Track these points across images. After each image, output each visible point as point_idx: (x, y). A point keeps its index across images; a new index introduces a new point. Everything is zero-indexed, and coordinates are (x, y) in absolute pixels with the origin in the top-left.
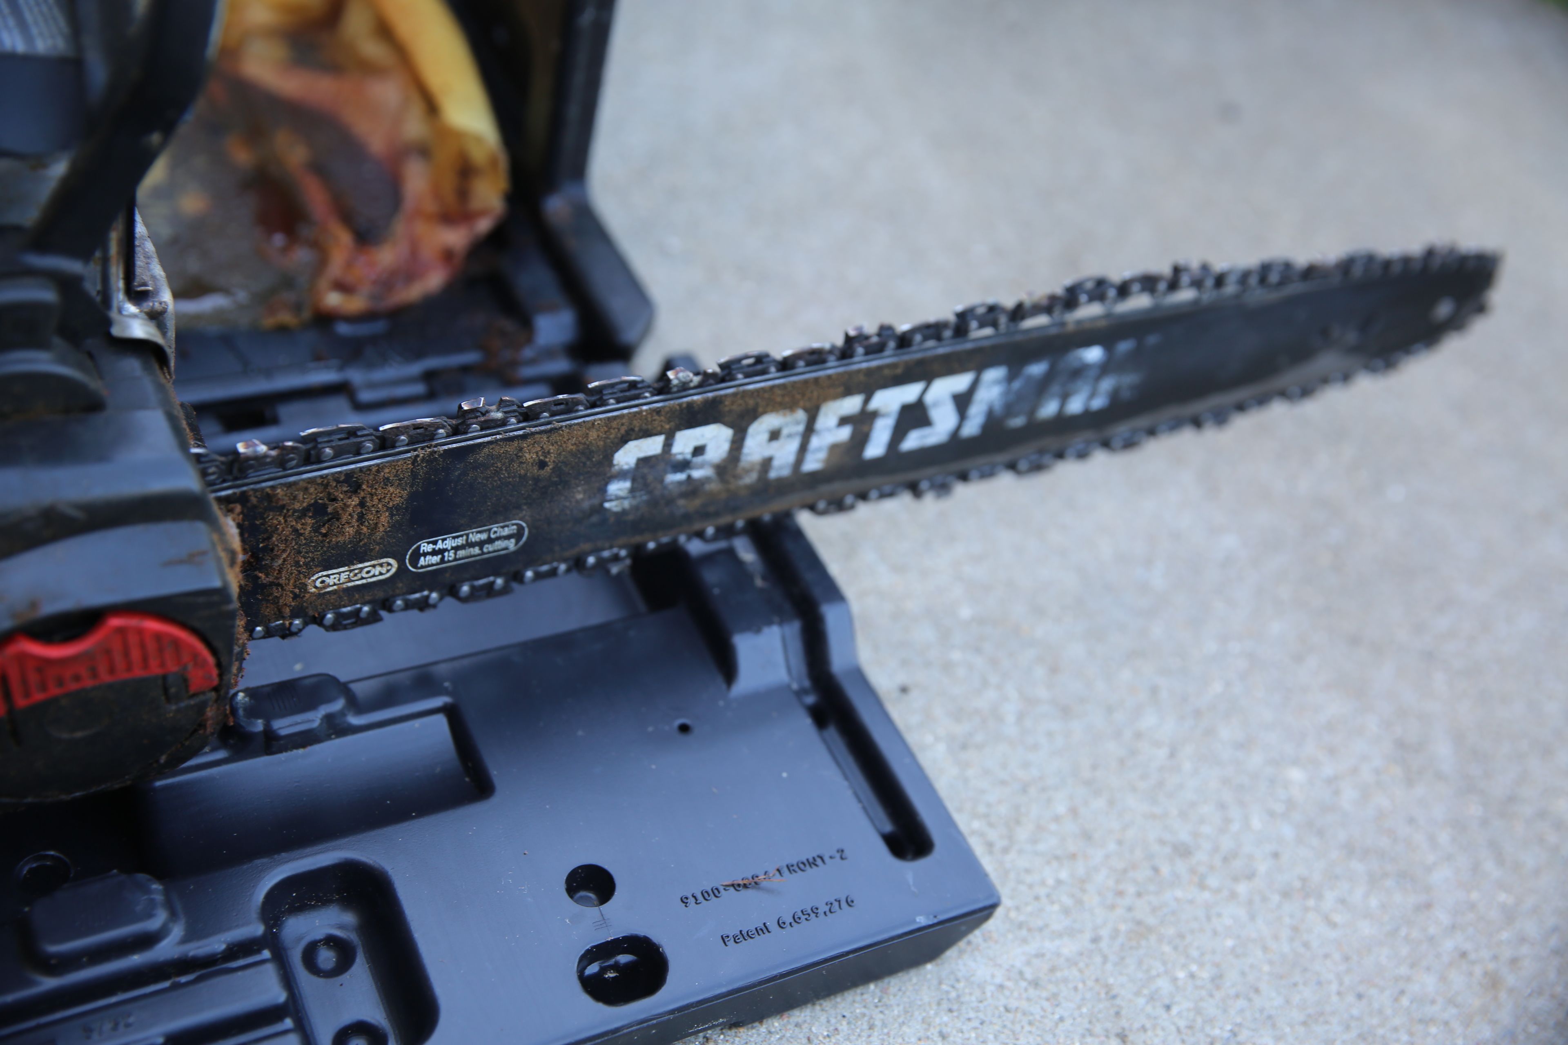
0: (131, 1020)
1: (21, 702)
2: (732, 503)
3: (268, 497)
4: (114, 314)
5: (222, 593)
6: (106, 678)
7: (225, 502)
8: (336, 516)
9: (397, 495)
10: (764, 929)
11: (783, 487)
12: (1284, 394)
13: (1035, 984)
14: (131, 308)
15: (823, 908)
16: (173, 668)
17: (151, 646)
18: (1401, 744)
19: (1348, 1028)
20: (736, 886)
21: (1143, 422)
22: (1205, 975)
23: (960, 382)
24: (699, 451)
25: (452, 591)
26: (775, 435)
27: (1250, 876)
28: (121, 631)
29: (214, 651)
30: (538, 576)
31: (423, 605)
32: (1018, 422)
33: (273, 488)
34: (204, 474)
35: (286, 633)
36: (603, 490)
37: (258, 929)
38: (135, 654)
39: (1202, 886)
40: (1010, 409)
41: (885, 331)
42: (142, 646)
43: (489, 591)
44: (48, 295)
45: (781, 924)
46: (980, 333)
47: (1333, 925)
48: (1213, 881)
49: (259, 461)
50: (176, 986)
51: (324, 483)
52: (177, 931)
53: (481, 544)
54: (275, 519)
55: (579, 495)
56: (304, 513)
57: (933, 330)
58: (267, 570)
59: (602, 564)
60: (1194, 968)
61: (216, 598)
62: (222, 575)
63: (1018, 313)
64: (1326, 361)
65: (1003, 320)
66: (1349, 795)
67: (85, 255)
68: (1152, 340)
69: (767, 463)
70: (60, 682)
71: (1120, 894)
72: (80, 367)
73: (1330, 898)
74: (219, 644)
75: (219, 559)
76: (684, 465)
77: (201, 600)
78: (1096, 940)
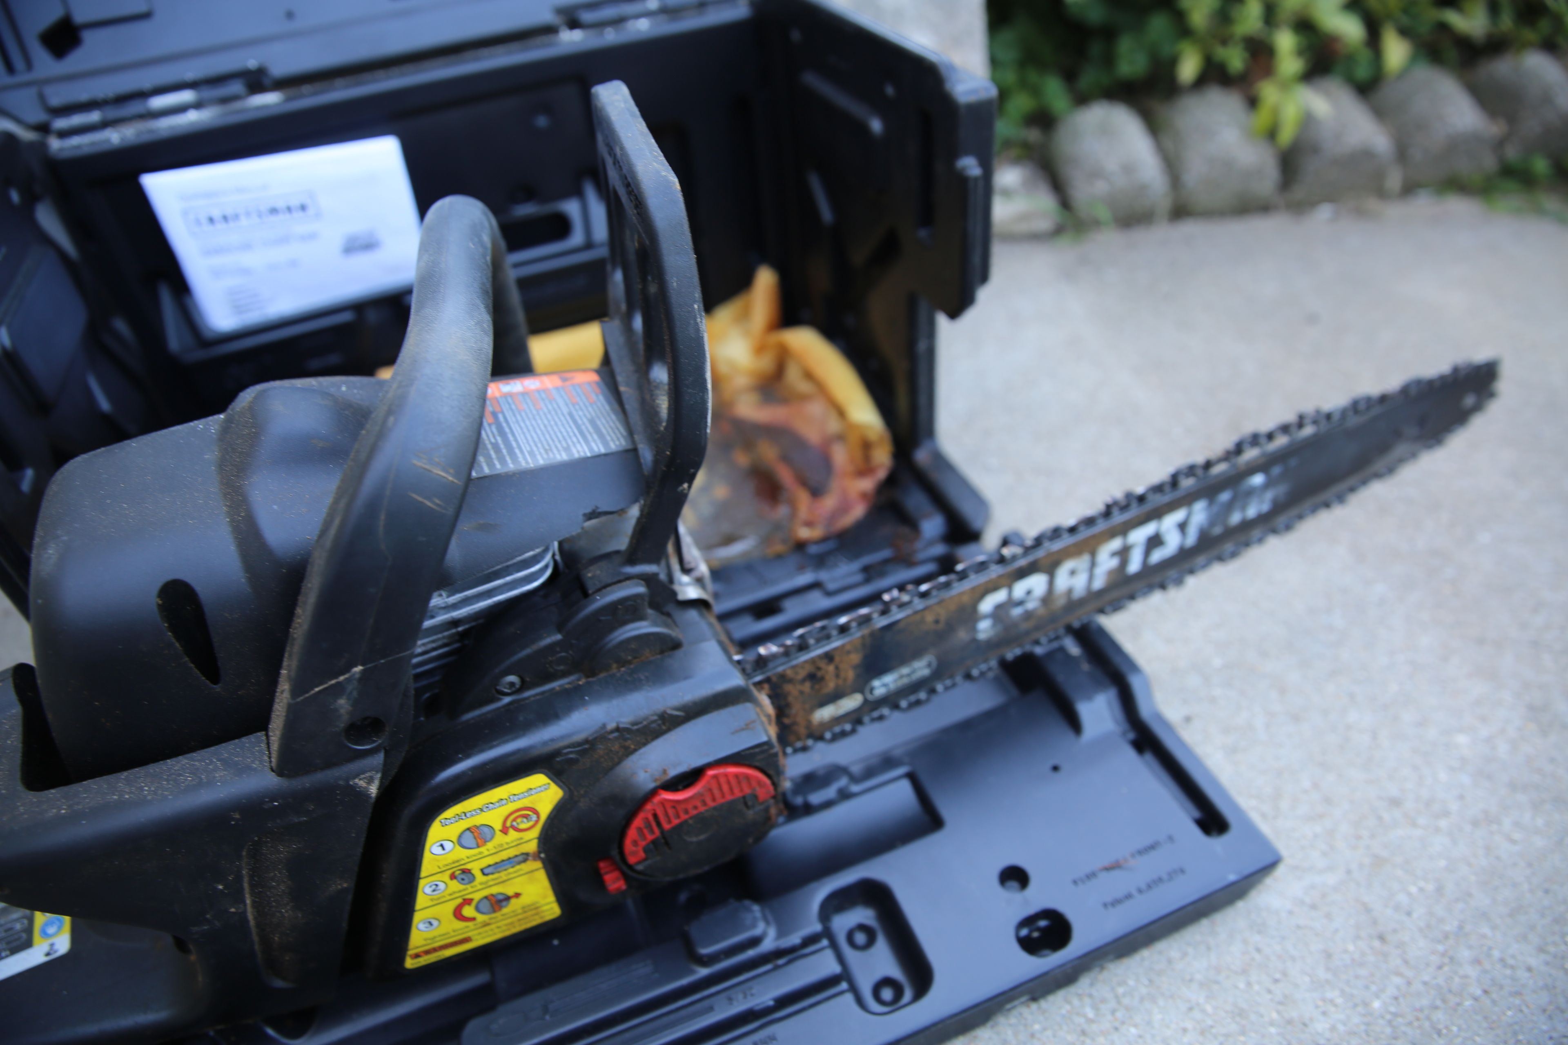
0: (754, 991)
1: (667, 826)
2: (1053, 618)
3: (783, 677)
4: (676, 587)
5: (768, 744)
6: (711, 804)
7: (758, 684)
8: (822, 679)
9: (856, 658)
10: (1129, 896)
11: (1082, 602)
12: (1378, 476)
13: (1313, 907)
14: (685, 579)
15: (1165, 877)
16: (747, 791)
17: (733, 782)
18: (1531, 708)
19: (1543, 916)
20: (1107, 869)
21: (1294, 512)
22: (1430, 887)
23: (1178, 515)
24: (1029, 592)
25: (896, 707)
26: (1073, 573)
27: (1446, 814)
28: (715, 777)
29: (769, 776)
30: (947, 688)
31: (881, 718)
32: (1217, 530)
33: (784, 671)
34: (743, 671)
35: (805, 749)
36: (974, 629)
37: (817, 927)
38: (725, 788)
39: (1414, 824)
40: (1212, 523)
41: (1129, 496)
42: (729, 782)
43: (918, 703)
44: (640, 589)
45: (1140, 891)
46: (1187, 483)
47: (1513, 842)
48: (1421, 821)
49: (774, 657)
50: (777, 968)
51: (813, 661)
52: (772, 932)
53: (908, 675)
54: (788, 687)
55: (962, 635)
56: (803, 681)
57: (1158, 489)
58: (787, 716)
59: (982, 674)
60: (1422, 884)
61: (766, 747)
62: (766, 732)
63: (1208, 465)
64: (1401, 449)
65: (1200, 472)
66: (1503, 749)
67: (656, 560)
68: (1293, 462)
69: (1070, 591)
70: (686, 811)
71: (1358, 837)
72: (666, 625)
73: (1507, 823)
74: (771, 772)
75: (762, 723)
76: (1020, 603)
77: (757, 750)
78: (1349, 872)
